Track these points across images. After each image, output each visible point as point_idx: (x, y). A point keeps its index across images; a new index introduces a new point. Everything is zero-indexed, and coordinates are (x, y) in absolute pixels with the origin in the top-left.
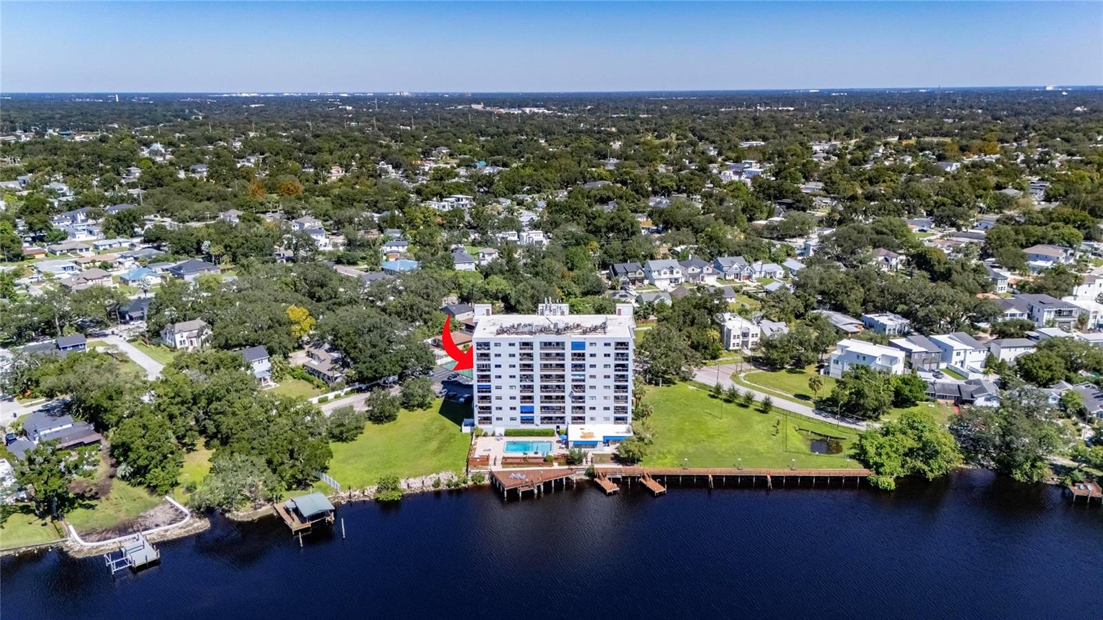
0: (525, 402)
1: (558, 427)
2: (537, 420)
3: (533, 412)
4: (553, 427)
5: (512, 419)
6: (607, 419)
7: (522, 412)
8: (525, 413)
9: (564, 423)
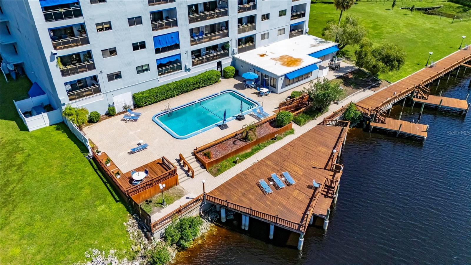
0: (162, 27)
1: (219, 64)
2: (186, 60)
3: (177, 46)
4: (211, 66)
5: (141, 70)
6: (282, 31)
7: (158, 51)
8: (164, 50)
9: (227, 55)
